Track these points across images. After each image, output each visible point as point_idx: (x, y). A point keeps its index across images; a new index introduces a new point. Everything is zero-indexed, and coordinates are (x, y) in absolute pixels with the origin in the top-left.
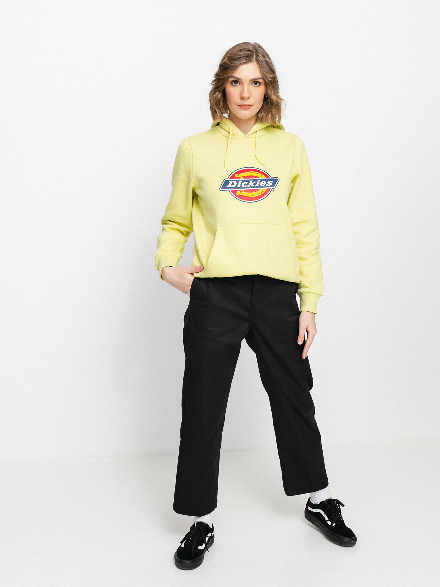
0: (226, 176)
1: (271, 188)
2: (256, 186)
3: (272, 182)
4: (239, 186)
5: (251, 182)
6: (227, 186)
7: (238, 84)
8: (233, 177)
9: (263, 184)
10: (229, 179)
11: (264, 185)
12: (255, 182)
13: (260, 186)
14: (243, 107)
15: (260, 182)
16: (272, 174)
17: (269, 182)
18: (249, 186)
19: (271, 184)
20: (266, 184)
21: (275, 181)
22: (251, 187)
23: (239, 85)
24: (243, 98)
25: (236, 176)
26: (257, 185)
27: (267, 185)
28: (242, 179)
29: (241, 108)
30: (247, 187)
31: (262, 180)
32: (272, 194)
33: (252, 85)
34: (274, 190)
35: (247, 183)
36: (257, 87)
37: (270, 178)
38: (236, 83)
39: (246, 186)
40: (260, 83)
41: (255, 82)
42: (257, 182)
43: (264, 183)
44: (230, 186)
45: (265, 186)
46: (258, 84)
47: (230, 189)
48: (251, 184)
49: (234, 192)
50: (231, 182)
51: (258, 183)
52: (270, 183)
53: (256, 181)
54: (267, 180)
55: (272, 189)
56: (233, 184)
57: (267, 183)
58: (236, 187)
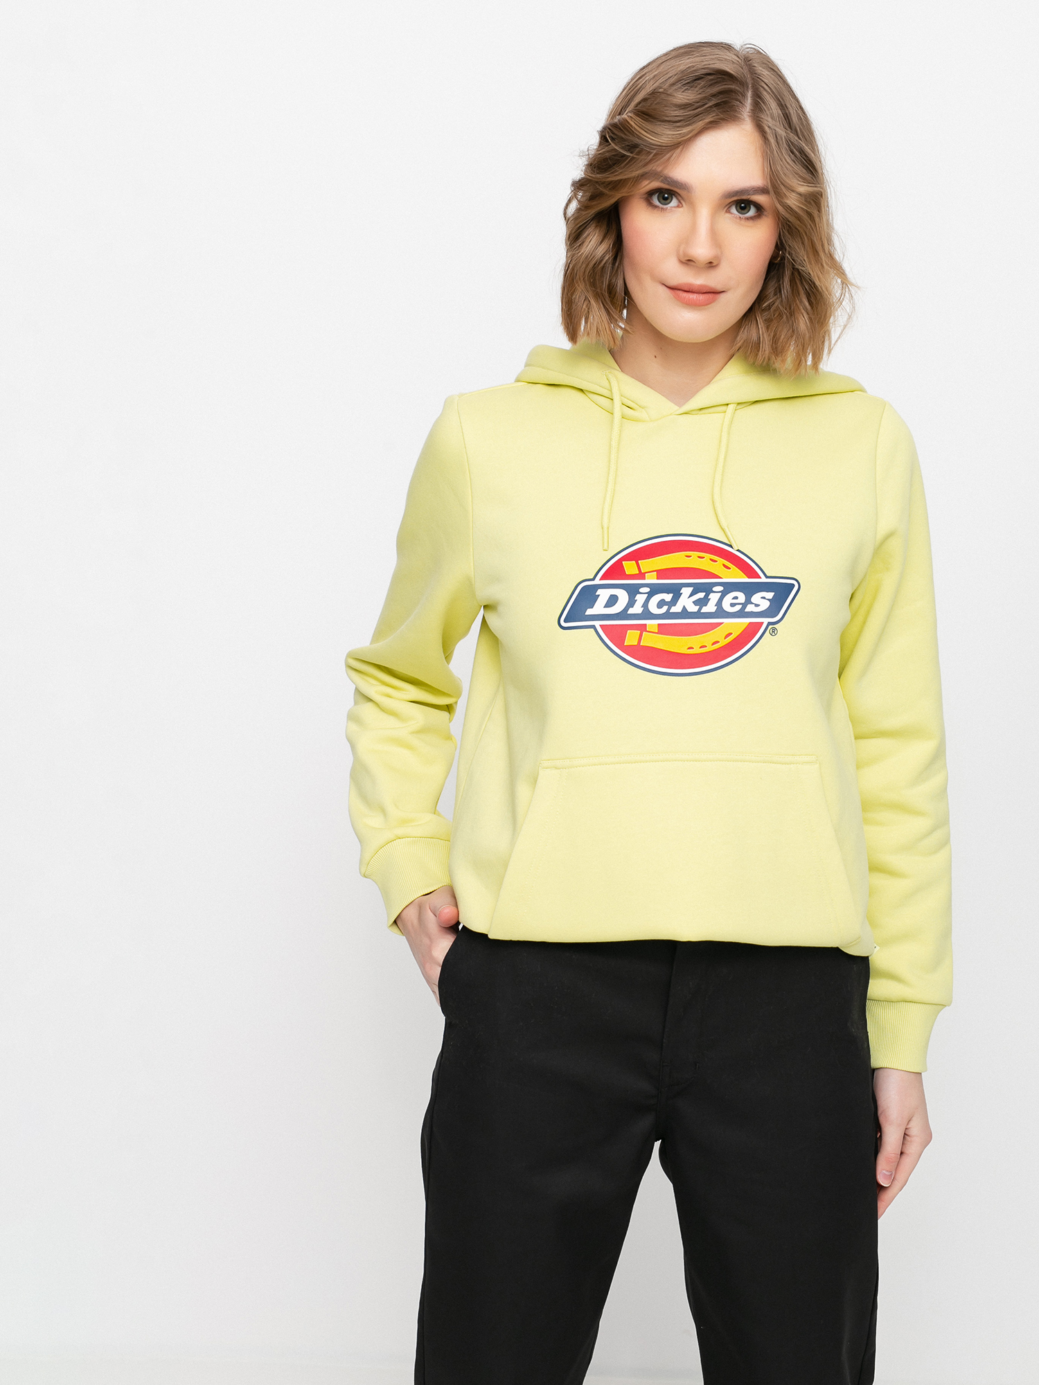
0: (589, 566)
1: (766, 621)
2: (704, 610)
3: (770, 595)
4: (637, 609)
5: (686, 591)
6: (589, 612)
7: (674, 202)
8: (615, 571)
9: (733, 605)
10: (597, 581)
11: (738, 608)
12: (701, 595)
13: (720, 612)
14: (685, 295)
15: (724, 594)
16: (773, 566)
17: (756, 598)
18: (677, 609)
19: (765, 605)
20: (744, 605)
21: (783, 592)
22: (685, 613)
23: (678, 206)
24: (688, 262)
25: (630, 568)
26: (711, 607)
27: (750, 608)
28: (652, 579)
29: (678, 299)
30: (668, 615)
31: (729, 587)
32: (766, 646)
33: (728, 211)
34: (774, 629)
35: (668, 597)
36: (750, 223)
37: (764, 580)
38: (666, 199)
39: (665, 608)
40: (759, 208)
41: (742, 203)
42: (712, 596)
43: (736, 598)
44: (599, 608)
45: (742, 614)
46: (752, 212)
47: (597, 624)
48: (686, 601)
49: (616, 635)
50: (604, 595)
51: (714, 598)
52: (762, 601)
53: (708, 589)
54: (749, 590)
55: (769, 624)
56: (613, 600)
57: (748, 601)
58: (623, 615)
